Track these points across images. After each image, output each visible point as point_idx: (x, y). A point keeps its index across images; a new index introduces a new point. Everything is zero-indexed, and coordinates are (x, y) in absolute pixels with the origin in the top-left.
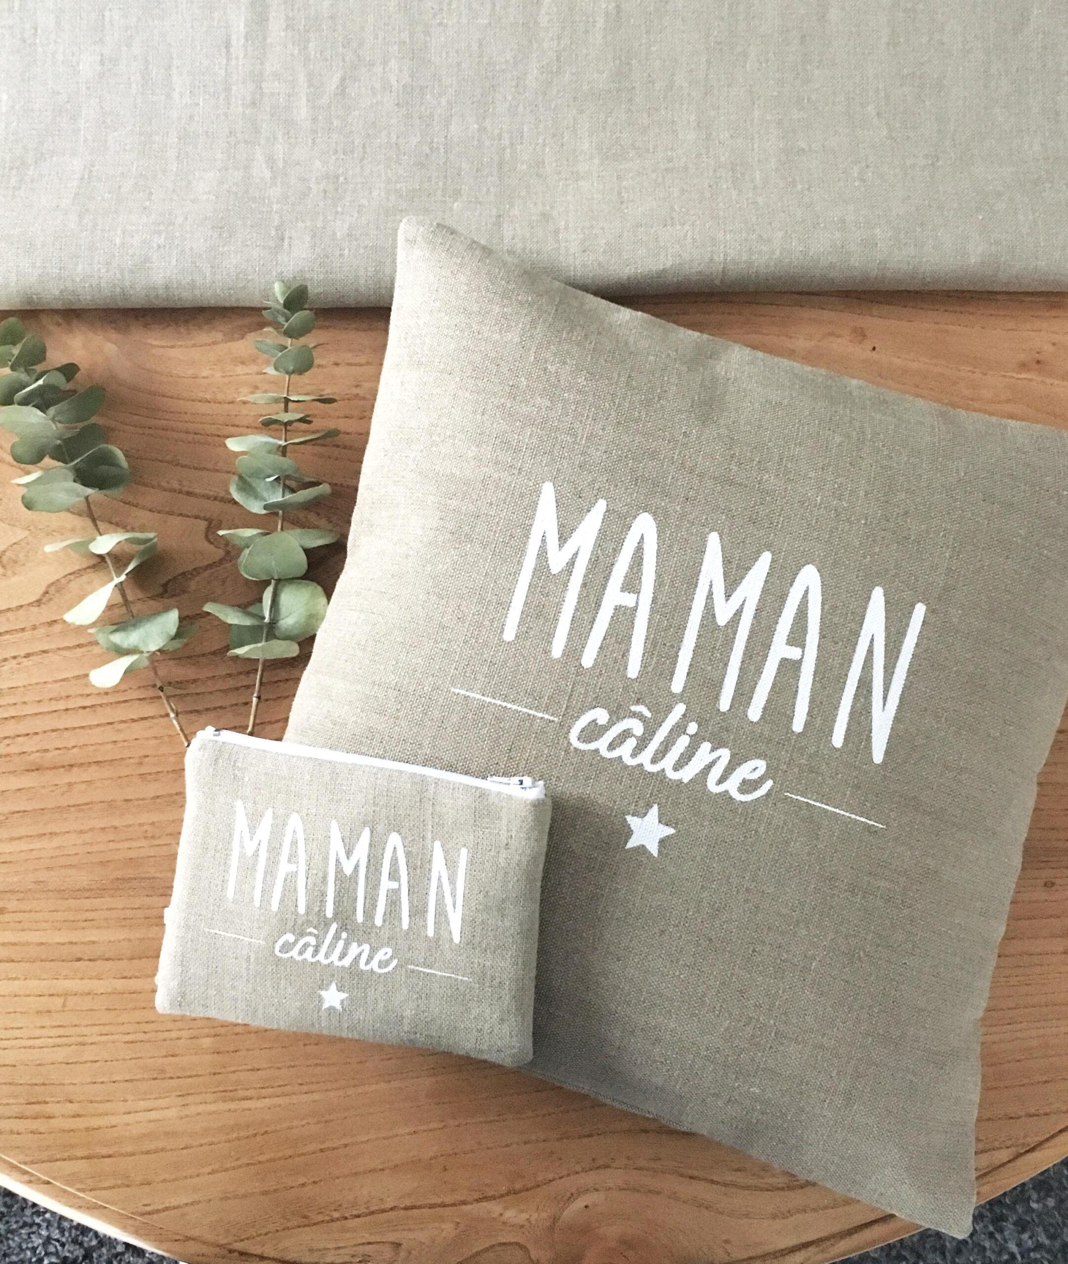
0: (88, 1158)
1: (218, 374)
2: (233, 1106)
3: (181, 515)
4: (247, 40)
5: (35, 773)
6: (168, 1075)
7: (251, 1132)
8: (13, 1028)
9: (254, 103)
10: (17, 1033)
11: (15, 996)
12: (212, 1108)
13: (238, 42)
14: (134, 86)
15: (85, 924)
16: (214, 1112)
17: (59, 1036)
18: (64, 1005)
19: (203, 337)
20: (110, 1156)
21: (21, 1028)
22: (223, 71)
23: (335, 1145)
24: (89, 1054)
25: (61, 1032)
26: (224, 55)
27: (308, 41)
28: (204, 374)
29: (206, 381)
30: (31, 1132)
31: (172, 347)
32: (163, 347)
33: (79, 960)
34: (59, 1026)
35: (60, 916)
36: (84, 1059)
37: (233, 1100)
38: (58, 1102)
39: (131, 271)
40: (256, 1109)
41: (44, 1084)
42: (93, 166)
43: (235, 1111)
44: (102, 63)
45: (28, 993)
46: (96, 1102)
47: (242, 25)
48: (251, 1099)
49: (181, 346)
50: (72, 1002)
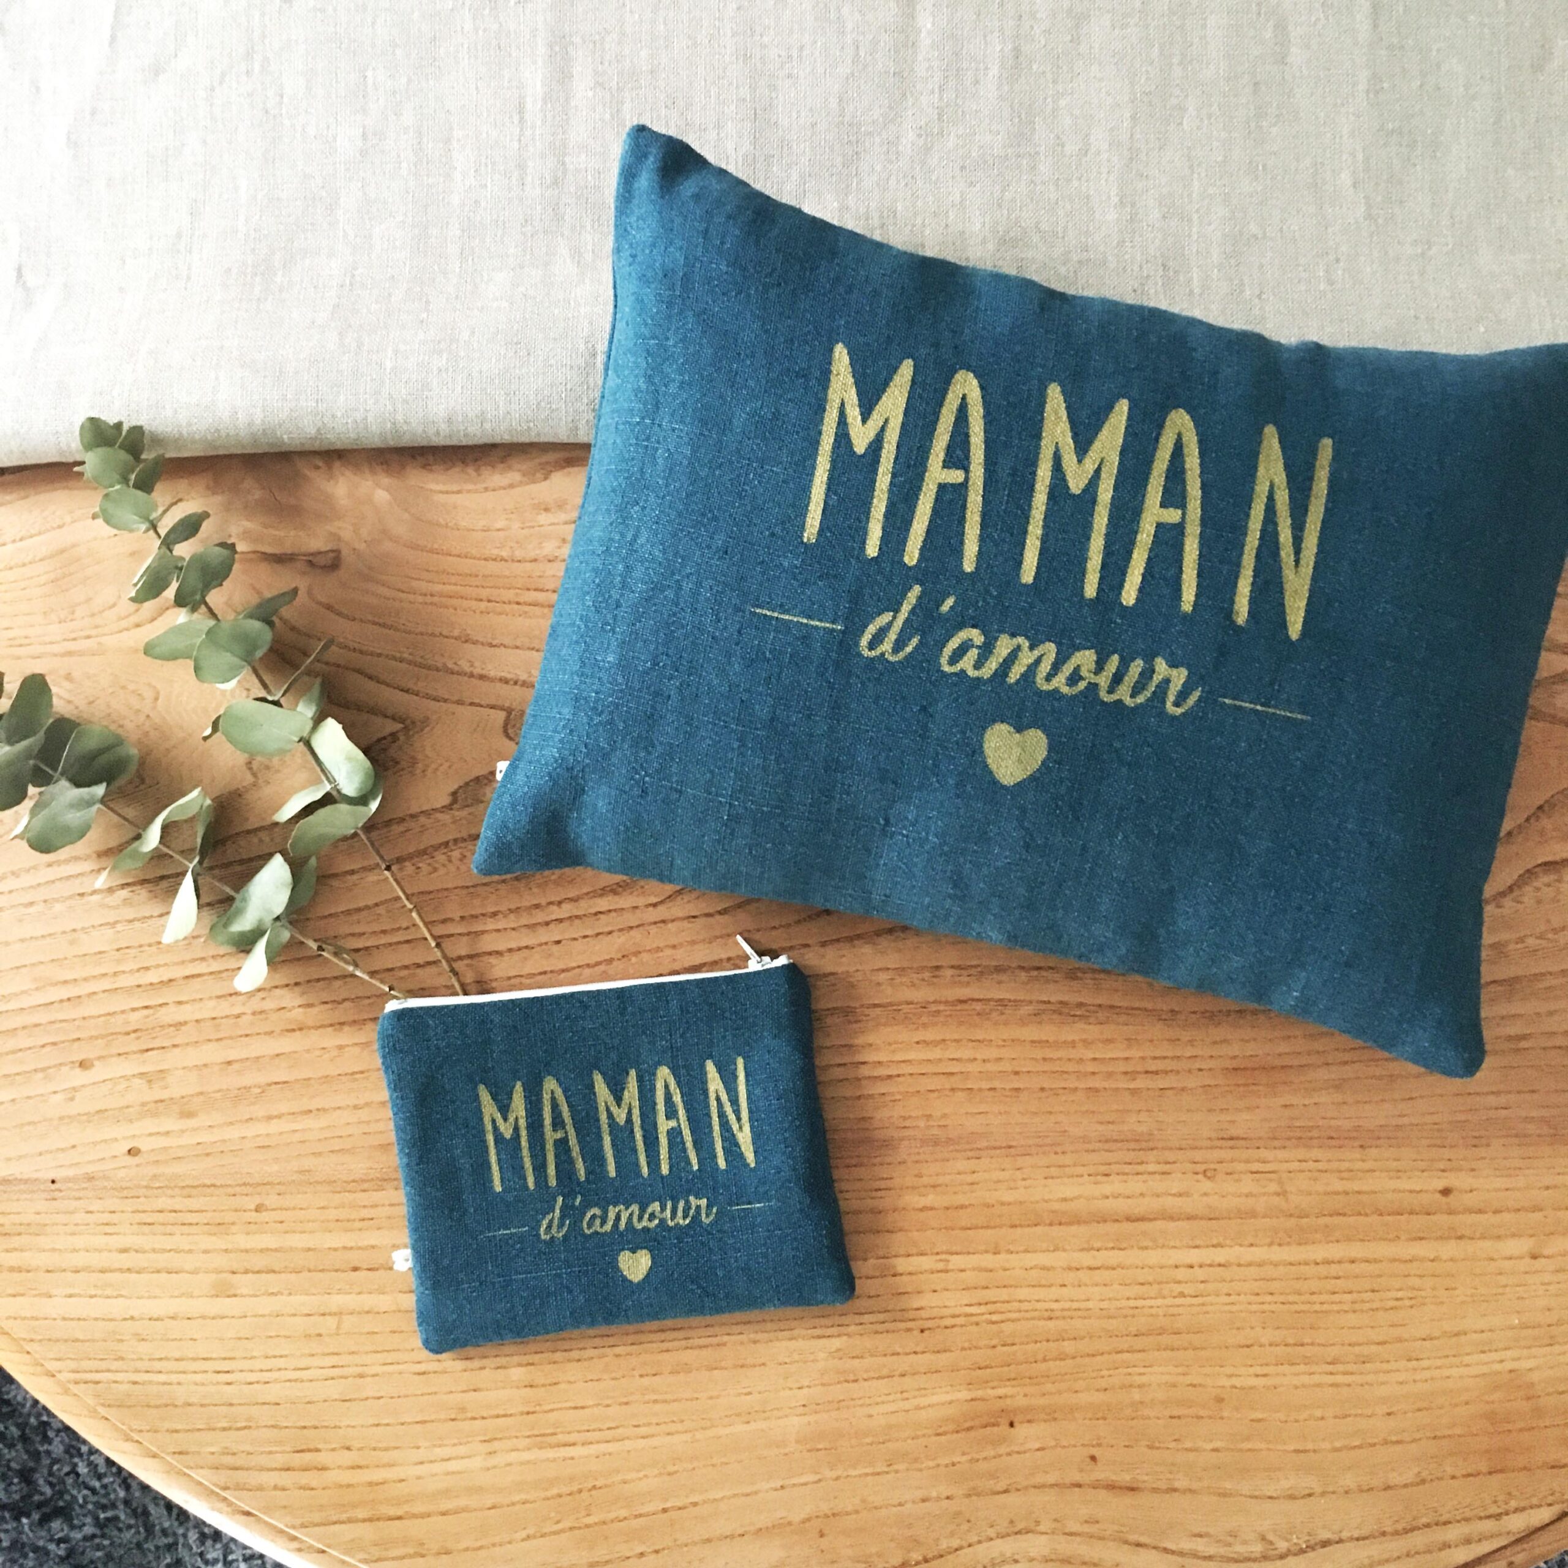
0: (370, 1520)
1: (516, 525)
2: (551, 1454)
3: (472, 704)
4: (545, 103)
5: (298, 1033)
6: (469, 1415)
7: (575, 1487)
9: (555, 182)
10: (281, 1363)
12: (526, 1456)
13: (533, 106)
14: (404, 165)
16: (528, 1462)
18: (338, 1328)
19: (497, 478)
20: (399, 1518)
22: (516, 145)
23: (679, 1504)
24: (370, 1388)
25: (334, 1360)
26: (516, 122)
27: (623, 103)
28: (499, 525)
29: (501, 533)
30: (301, 1488)
31: (459, 492)
32: (447, 492)
33: (355, 1269)
35: (332, 1214)
36: (364, 1395)
37: (552, 1446)
38: (333, 1450)
39: (406, 402)
40: (580, 1457)
41: (316, 1428)
42: (355, 269)
43: (554, 1460)
44: (364, 136)
46: (380, 1449)
47: (539, 84)
48: (574, 1444)
49: (469, 491)
50: (348, 1322)
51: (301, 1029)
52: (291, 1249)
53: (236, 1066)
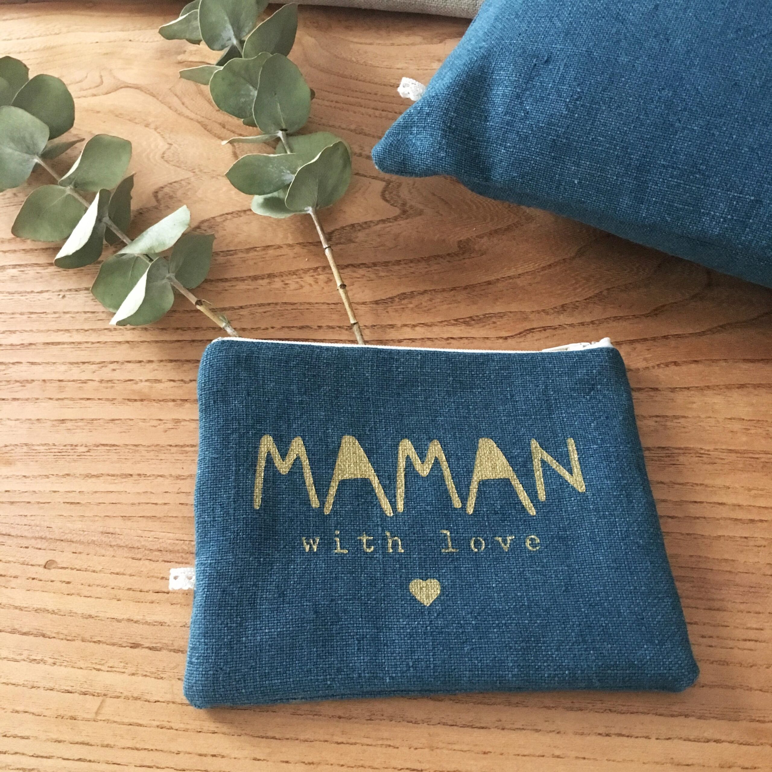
8: (15, 737)
11: (33, 687)
15: (155, 597)
17: (80, 760)
21: (28, 738)
34: (83, 743)
35: (125, 581)
45: (51, 685)
51: (142, 400)
52: (71, 614)
53: (69, 425)
